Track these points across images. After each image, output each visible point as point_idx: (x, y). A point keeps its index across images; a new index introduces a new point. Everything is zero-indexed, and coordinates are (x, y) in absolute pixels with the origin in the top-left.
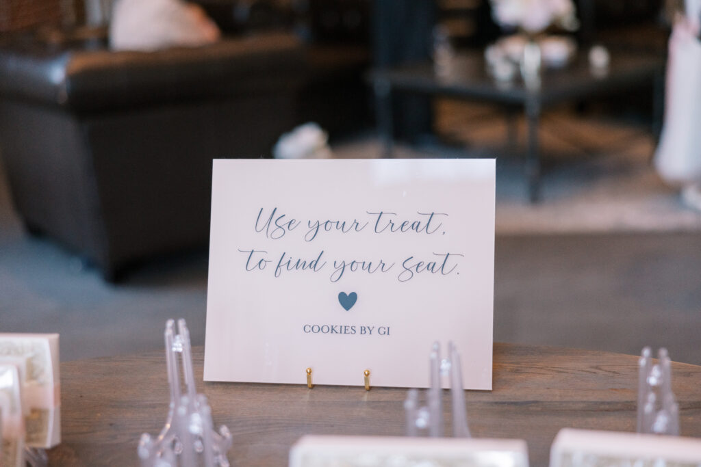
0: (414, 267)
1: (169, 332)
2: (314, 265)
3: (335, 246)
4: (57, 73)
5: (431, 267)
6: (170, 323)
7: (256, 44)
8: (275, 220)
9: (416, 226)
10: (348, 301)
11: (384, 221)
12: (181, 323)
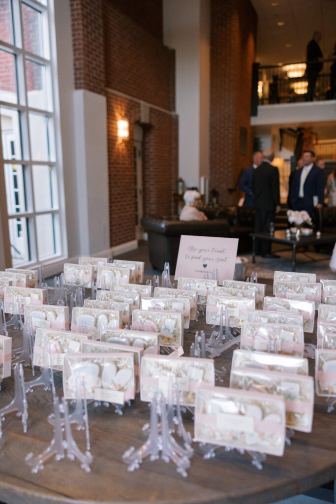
0: (219, 260)
1: (165, 265)
2: (199, 258)
3: (204, 255)
4: (163, 226)
5: (223, 260)
6: (166, 263)
7: (216, 222)
8: (192, 248)
9: (220, 252)
10: (205, 266)
11: (214, 250)
12: (168, 263)
